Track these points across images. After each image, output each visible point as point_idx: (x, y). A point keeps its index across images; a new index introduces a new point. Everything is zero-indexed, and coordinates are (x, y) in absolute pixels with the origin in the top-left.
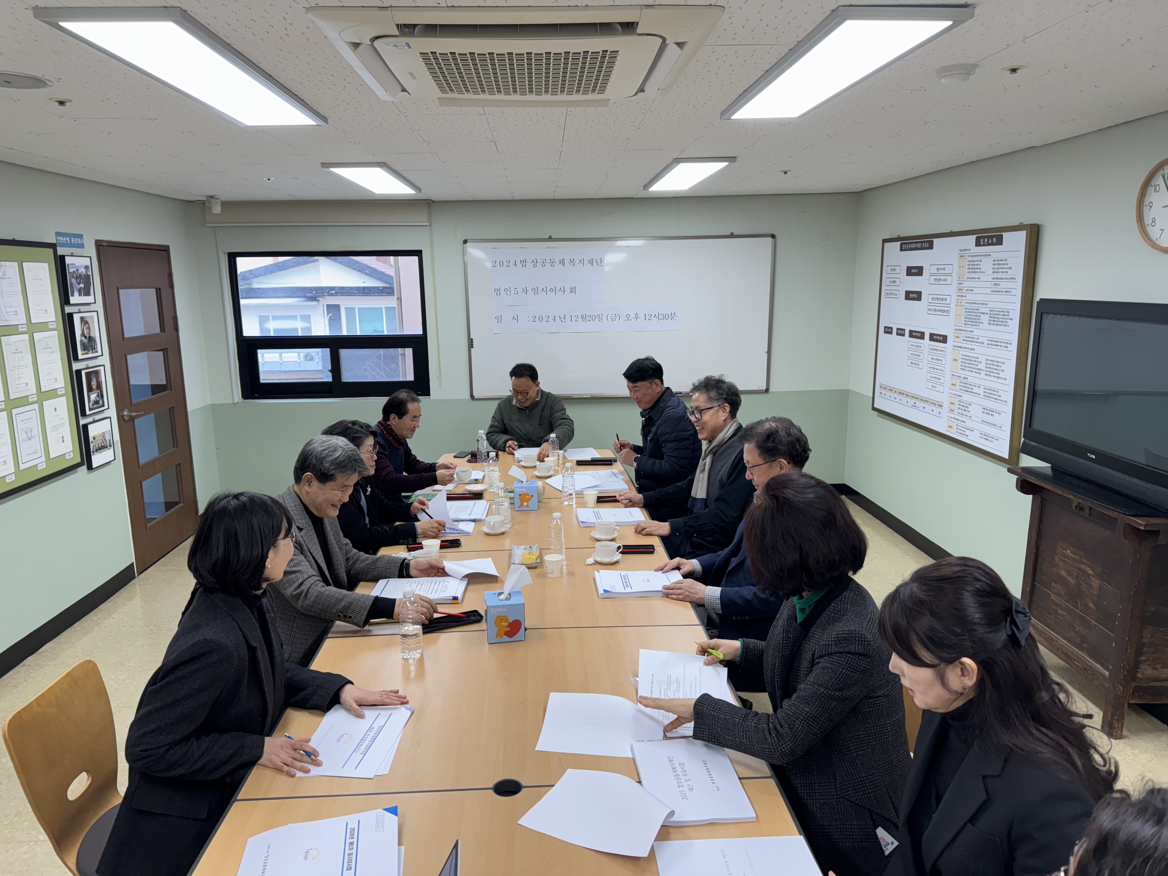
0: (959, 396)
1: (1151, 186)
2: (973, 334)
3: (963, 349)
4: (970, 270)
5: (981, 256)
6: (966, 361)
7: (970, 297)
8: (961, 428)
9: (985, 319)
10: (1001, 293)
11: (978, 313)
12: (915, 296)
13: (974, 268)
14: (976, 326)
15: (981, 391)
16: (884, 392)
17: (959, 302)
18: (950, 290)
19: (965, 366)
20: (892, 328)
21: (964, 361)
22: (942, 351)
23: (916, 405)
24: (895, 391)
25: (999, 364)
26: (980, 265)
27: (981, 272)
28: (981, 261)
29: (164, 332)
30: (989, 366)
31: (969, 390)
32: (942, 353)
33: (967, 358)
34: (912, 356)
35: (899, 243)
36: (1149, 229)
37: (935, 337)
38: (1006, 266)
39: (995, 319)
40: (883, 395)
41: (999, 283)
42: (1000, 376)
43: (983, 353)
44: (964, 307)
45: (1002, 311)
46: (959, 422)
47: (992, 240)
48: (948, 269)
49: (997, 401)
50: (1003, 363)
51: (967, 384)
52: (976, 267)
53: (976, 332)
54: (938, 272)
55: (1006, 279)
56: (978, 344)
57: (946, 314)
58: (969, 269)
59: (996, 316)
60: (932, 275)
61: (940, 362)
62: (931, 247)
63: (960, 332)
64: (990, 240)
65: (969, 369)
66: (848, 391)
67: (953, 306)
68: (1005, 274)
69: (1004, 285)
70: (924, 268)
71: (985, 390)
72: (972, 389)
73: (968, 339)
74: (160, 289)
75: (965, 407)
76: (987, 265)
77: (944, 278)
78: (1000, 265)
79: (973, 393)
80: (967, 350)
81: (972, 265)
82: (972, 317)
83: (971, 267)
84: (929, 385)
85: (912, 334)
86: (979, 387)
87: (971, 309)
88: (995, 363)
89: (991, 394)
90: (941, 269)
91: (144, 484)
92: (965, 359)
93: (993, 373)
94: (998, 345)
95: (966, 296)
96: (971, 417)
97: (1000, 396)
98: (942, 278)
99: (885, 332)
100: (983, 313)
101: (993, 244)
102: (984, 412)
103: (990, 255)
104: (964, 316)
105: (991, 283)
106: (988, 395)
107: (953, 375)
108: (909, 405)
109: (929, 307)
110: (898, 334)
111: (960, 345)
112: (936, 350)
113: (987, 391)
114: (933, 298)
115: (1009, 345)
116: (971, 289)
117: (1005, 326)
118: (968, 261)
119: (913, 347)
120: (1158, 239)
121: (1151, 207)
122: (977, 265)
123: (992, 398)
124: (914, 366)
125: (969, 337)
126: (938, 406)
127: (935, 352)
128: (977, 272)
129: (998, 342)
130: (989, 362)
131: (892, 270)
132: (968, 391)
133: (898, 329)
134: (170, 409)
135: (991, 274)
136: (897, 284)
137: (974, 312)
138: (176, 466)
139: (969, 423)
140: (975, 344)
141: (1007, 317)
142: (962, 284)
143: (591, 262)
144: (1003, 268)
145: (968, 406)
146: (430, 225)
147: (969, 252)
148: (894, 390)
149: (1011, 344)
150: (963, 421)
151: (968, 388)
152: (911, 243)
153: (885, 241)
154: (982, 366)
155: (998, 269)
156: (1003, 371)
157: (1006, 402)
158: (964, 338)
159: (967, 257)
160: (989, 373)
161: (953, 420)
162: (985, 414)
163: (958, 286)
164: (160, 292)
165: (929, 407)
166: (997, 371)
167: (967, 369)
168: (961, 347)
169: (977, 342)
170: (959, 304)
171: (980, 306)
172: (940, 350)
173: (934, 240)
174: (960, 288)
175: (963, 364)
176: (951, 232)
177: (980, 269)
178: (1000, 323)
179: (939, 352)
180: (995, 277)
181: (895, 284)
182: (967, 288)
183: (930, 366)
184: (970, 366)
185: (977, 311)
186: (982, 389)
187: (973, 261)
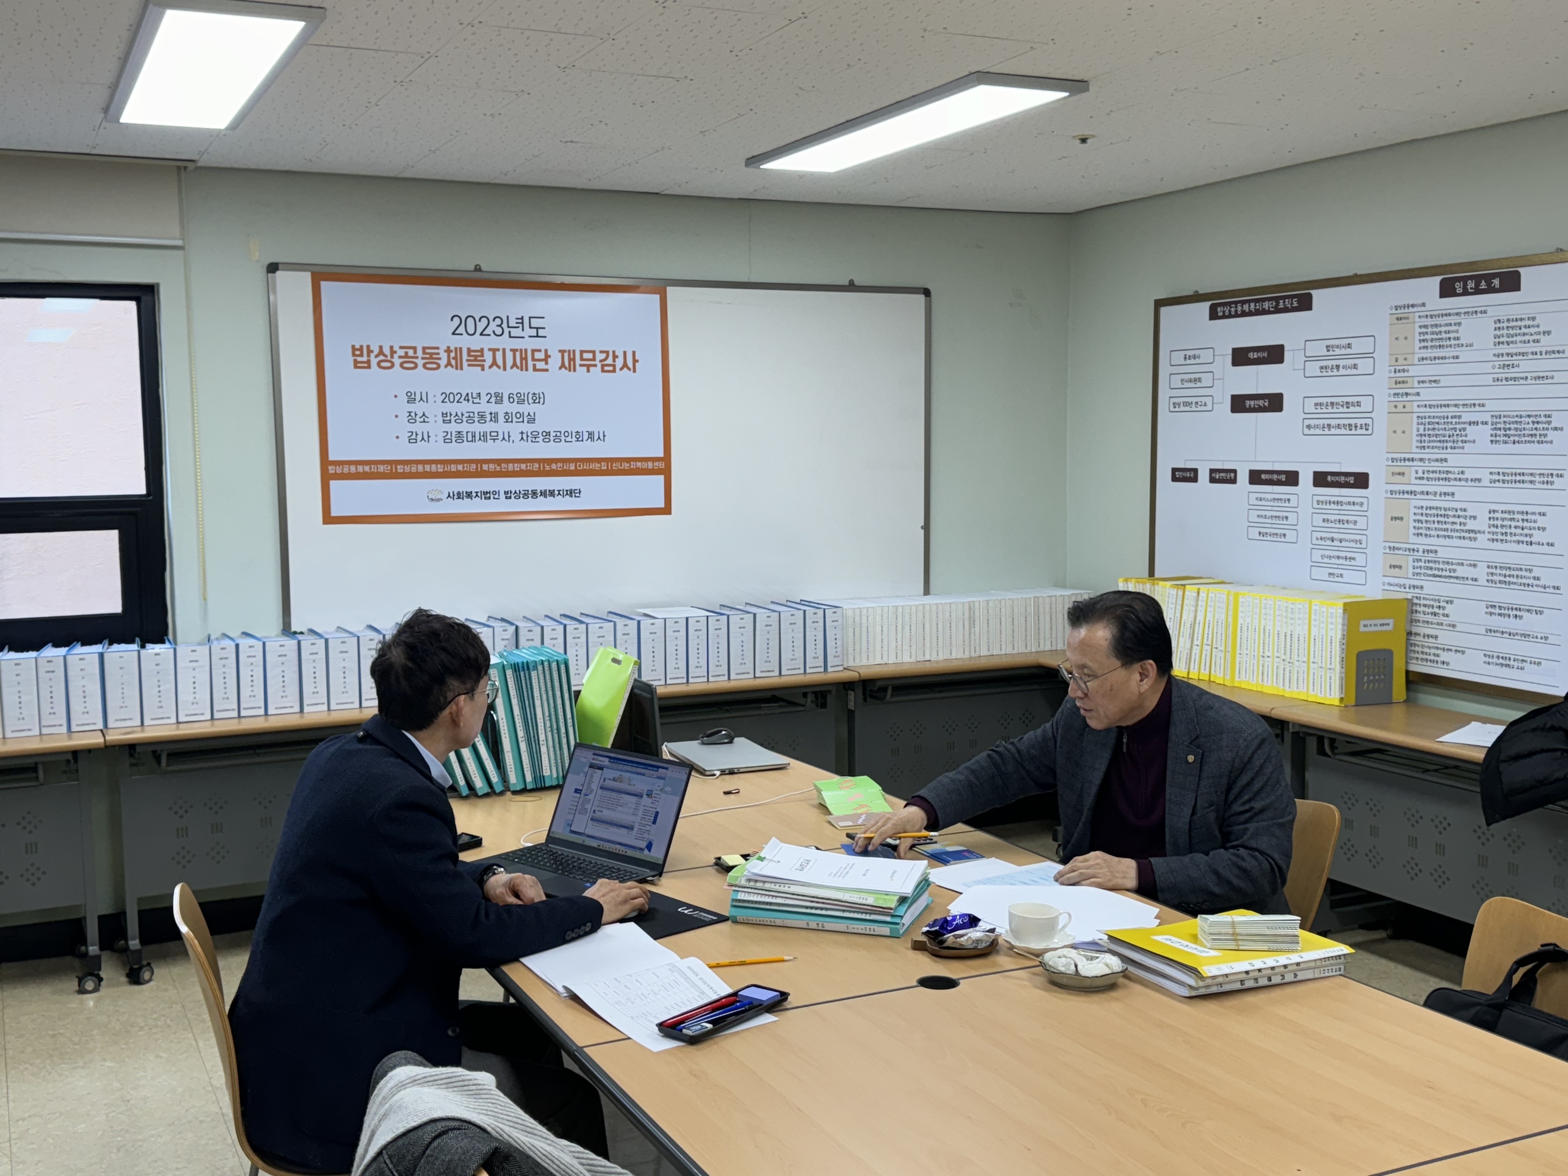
0: (1415, 587)
2: (1445, 464)
3: (1418, 496)
4: (1429, 344)
5: (1457, 314)
6: (1429, 519)
7: (1429, 394)
9: (1479, 433)
10: (1522, 382)
11: (1458, 423)
12: (1263, 403)
13: (1442, 339)
14: (1453, 448)
15: (1481, 572)
17: (1400, 406)
18: (1369, 386)
19: (1428, 529)
20: (1195, 471)
21: (1424, 518)
22: (1352, 504)
25: (1529, 517)
27: (1459, 346)
28: (1459, 324)
30: (1498, 523)
31: (1445, 573)
32: (1357, 507)
33: (1432, 512)
34: (1262, 520)
35: (1205, 304)
38: (1532, 330)
39: (1508, 432)
41: (1514, 362)
42: (1534, 540)
43: (1478, 499)
44: (1415, 415)
45: (1529, 416)
47: (1489, 283)
48: (1362, 346)
49: (1533, 588)
50: (1543, 514)
52: (1444, 336)
53: (1455, 460)
54: (1331, 353)
55: (1533, 353)
56: (1463, 483)
57: (1362, 431)
58: (1423, 340)
59: (1515, 426)
60: (1309, 359)
61: (1351, 526)
62: (1305, 304)
63: (1407, 463)
64: (1483, 283)
65: (1441, 533)
67: (1380, 415)
68: (1532, 344)
69: (1526, 366)
70: (1286, 348)
71: (1494, 571)
72: (1454, 571)
73: (1431, 475)
75: (1433, 607)
76: (1476, 331)
77: (1349, 362)
78: (1516, 328)
79: (1457, 578)
80: (1430, 497)
81: (1432, 333)
82: (1442, 432)
83: (1429, 337)
84: (1323, 573)
85: (1256, 477)
86: (1475, 565)
87: (1437, 417)
88: (1521, 516)
89: (1507, 576)
90: (1338, 347)
92: (1428, 515)
94: (1524, 481)
95: (1418, 394)
96: (1453, 626)
97: (1538, 579)
98: (1342, 363)
99: (1175, 479)
100: (1473, 423)
101: (1491, 290)
102: (1491, 614)
103: (1485, 312)
104: (1415, 432)
105: (1492, 364)
106: (1503, 578)
107: (1393, 548)
109: (1307, 422)
110: (1213, 480)
111: (1407, 488)
112: (1341, 503)
114: (1317, 404)
115: (1555, 479)
116: (1433, 378)
117: (1540, 442)
118: (1420, 327)
119: (1263, 503)
122: (1448, 332)
123: (1514, 583)
124: (1269, 538)
125: (1433, 472)
127: (1330, 506)
128: (1449, 346)
129: (1525, 474)
130: (1496, 515)
131: (1189, 358)
132: (1439, 576)
133: (1212, 471)
135: (1493, 347)
136: (1206, 383)
137: (1446, 423)
139: (1448, 638)
140: (1452, 483)
141: (1546, 426)
142: (1404, 371)
144: (1524, 334)
145: (1442, 604)
147: (1423, 309)
149: (1560, 476)
151: (1442, 570)
152: (1245, 302)
154: (1478, 525)
155: (1510, 336)
156: (1543, 529)
158: (1420, 475)
159: (1417, 319)
160: (1500, 537)
162: (1496, 617)
163: (1393, 375)
166: (1526, 531)
167: (1433, 533)
168: (1411, 492)
169: (1460, 480)
170: (1400, 409)
171: (1461, 409)
172: (1349, 503)
173: (1311, 291)
174: (1398, 380)
175: (1420, 525)
176: (1356, 275)
177: (1458, 339)
178: (1523, 439)
179: (1344, 507)
180: (1504, 352)
181: (1199, 385)
182: (1421, 379)
183: (1319, 535)
184: (1444, 526)
185: (1454, 420)
186: (1482, 567)
187: (1436, 326)
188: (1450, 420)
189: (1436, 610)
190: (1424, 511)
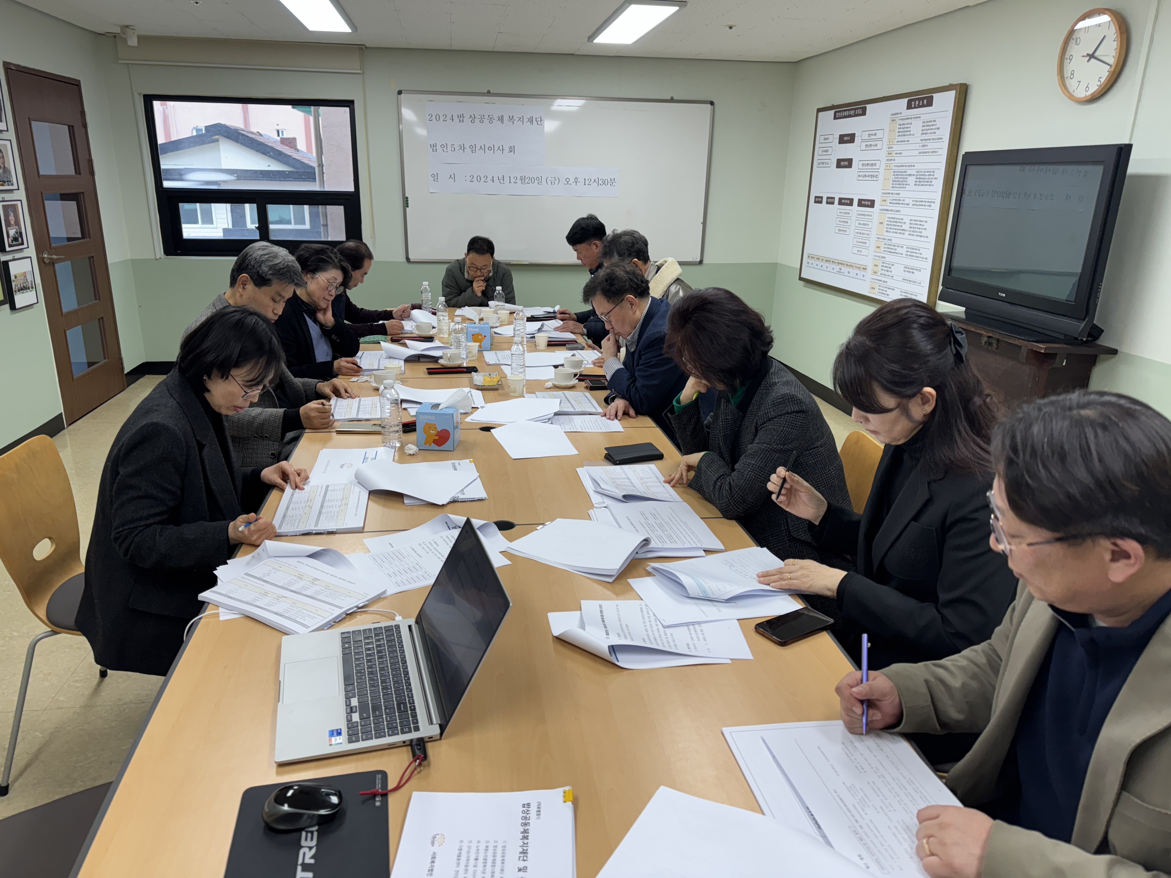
0: (883, 257)
1: (1073, 39)
2: (899, 196)
3: (889, 212)
4: (901, 134)
5: (911, 118)
6: (891, 223)
7: (899, 160)
8: (883, 288)
9: (911, 180)
10: (928, 154)
11: (905, 175)
12: (846, 163)
13: (904, 131)
14: (903, 188)
15: (903, 251)
16: (811, 261)
17: (888, 166)
18: (880, 155)
19: (890, 228)
20: (822, 197)
21: (889, 223)
22: (868, 215)
23: (842, 271)
24: (822, 260)
25: (922, 223)
26: (910, 127)
27: (910, 135)
28: (911, 124)
29: (80, 174)
30: (912, 226)
31: (893, 251)
32: (870, 217)
33: (892, 220)
34: (840, 223)
35: (833, 112)
36: (1068, 82)
37: (863, 202)
38: (934, 127)
39: (921, 180)
40: (810, 265)
41: (927, 144)
42: (922, 234)
43: (907, 214)
44: (893, 170)
45: (928, 172)
46: (882, 283)
47: (923, 102)
48: (879, 134)
49: (918, 259)
50: (926, 222)
51: (891, 245)
52: (906, 130)
53: (903, 194)
54: (870, 138)
55: (933, 139)
57: (875, 179)
58: (899, 132)
59: (922, 177)
60: (863, 141)
61: (866, 227)
62: (864, 113)
63: (888, 195)
64: (921, 102)
65: (894, 231)
66: (777, 263)
67: (882, 171)
68: (933, 134)
69: (931, 146)
70: (856, 135)
71: (908, 250)
72: (896, 249)
73: (894, 202)
74: (73, 126)
75: (888, 267)
76: (916, 127)
77: (875, 143)
78: (929, 126)
79: (896, 253)
80: (893, 212)
81: (903, 128)
82: (900, 180)
83: (901, 130)
84: (855, 250)
85: (842, 202)
86: (902, 247)
87: (899, 172)
88: (919, 223)
89: (913, 253)
90: (872, 135)
91: (68, 332)
92: (891, 222)
93: (916, 232)
94: (922, 205)
96: (893, 277)
97: (921, 254)
98: (872, 143)
99: (816, 202)
100: (910, 175)
101: (923, 106)
102: (905, 271)
103: (920, 117)
104: (892, 180)
105: (919, 144)
106: (910, 254)
107: (878, 238)
108: (835, 271)
109: (860, 173)
110: (827, 203)
111: (886, 208)
112: (864, 215)
113: (909, 250)
114: (863, 164)
115: (932, 204)
116: (900, 152)
117: (930, 185)
118: (899, 125)
119: (841, 214)
120: (1075, 91)
121: (1071, 60)
122: (907, 128)
123: (914, 256)
124: (841, 232)
125: (895, 200)
126: (862, 269)
127: (862, 217)
128: (907, 135)
129: (922, 201)
130: (913, 222)
131: (825, 139)
132: (891, 252)
133: (828, 198)
134: (89, 258)
135: (921, 136)
136: (829, 153)
137: (902, 175)
138: (99, 319)
139: (890, 283)
140: (901, 205)
141: (932, 177)
142: (892, 148)
143: (531, 120)
144: (931, 129)
145: (891, 266)
146: (363, 73)
147: (900, 115)
148: (821, 258)
149: (934, 203)
150: (884, 282)
151: (891, 249)
152: (845, 111)
153: (819, 110)
154: (906, 227)
155: (927, 130)
156: (925, 229)
157: (926, 259)
158: (891, 201)
159: (898, 121)
160: (912, 233)
161: (876, 281)
162: (906, 273)
163: (888, 150)
164: (73, 130)
165: (853, 272)
166: (920, 230)
167: (891, 230)
168: (887, 210)
169: (903, 204)
170: (888, 168)
171: (907, 168)
172: (867, 215)
173: (867, 106)
174: (890, 152)
175: (888, 227)
176: (884, 97)
177: (910, 131)
178: (925, 183)
179: (867, 217)
180: (924, 138)
181: (828, 153)
182: (896, 152)
183: (857, 231)
184: (895, 227)
185: (904, 174)
186: (905, 249)
187: (904, 124)
188: (903, 173)
189: (888, 269)
190: (890, 220)
